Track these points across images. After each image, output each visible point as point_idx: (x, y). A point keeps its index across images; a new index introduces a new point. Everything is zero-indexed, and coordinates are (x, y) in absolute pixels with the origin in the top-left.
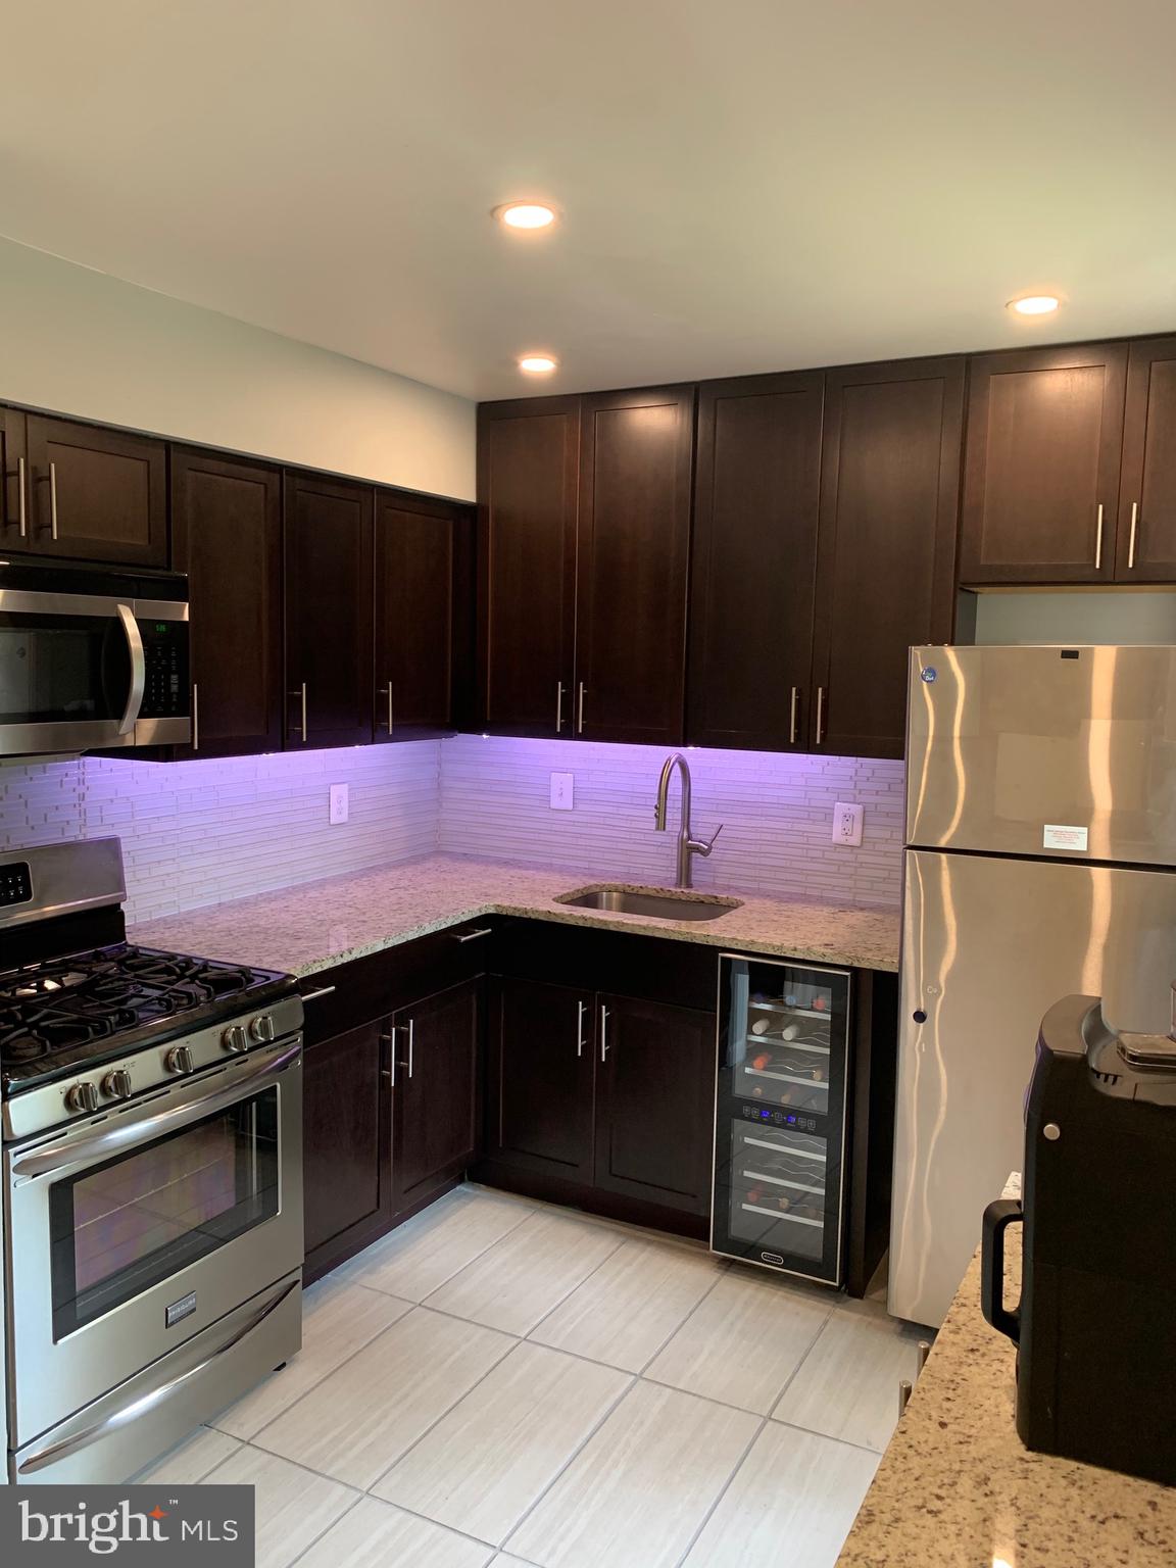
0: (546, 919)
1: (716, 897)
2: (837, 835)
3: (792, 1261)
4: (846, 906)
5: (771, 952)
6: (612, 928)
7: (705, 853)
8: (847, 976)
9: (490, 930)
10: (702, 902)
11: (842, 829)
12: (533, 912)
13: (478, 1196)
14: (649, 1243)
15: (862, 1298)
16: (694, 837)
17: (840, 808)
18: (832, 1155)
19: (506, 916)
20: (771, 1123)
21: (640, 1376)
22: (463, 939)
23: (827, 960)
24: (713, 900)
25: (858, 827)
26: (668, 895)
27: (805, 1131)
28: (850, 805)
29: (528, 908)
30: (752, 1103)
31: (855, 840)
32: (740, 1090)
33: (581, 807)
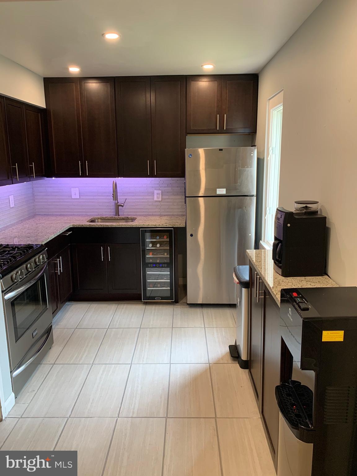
0: (89, 227)
1: (128, 217)
2: (156, 199)
3: (163, 298)
4: (161, 216)
5: (153, 227)
6: (110, 226)
7: (122, 206)
8: (172, 230)
9: (71, 232)
10: (124, 219)
11: (157, 197)
12: (85, 225)
13: (73, 304)
14: (124, 304)
15: (178, 303)
16: (119, 202)
17: (156, 192)
18: (171, 272)
19: (76, 227)
20: (156, 267)
21: (140, 328)
22: (67, 234)
23: (167, 227)
24: (127, 218)
25: (161, 196)
26: (114, 218)
27: (164, 267)
28: (158, 191)
29: (83, 224)
30: (150, 263)
31: (160, 199)
32: (147, 261)
33: (81, 197)
